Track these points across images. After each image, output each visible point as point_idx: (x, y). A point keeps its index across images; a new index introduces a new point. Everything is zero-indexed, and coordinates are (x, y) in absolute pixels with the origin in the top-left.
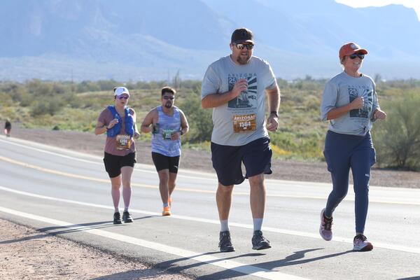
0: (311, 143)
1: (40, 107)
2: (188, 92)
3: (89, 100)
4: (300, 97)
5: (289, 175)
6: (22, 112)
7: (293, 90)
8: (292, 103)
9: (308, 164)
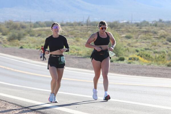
0: (161, 56)
1: (13, 36)
2: (94, 28)
3: (39, 32)
4: (155, 31)
5: (149, 74)
6: (3, 39)
7: (152, 27)
8: (151, 34)
9: (160, 68)
